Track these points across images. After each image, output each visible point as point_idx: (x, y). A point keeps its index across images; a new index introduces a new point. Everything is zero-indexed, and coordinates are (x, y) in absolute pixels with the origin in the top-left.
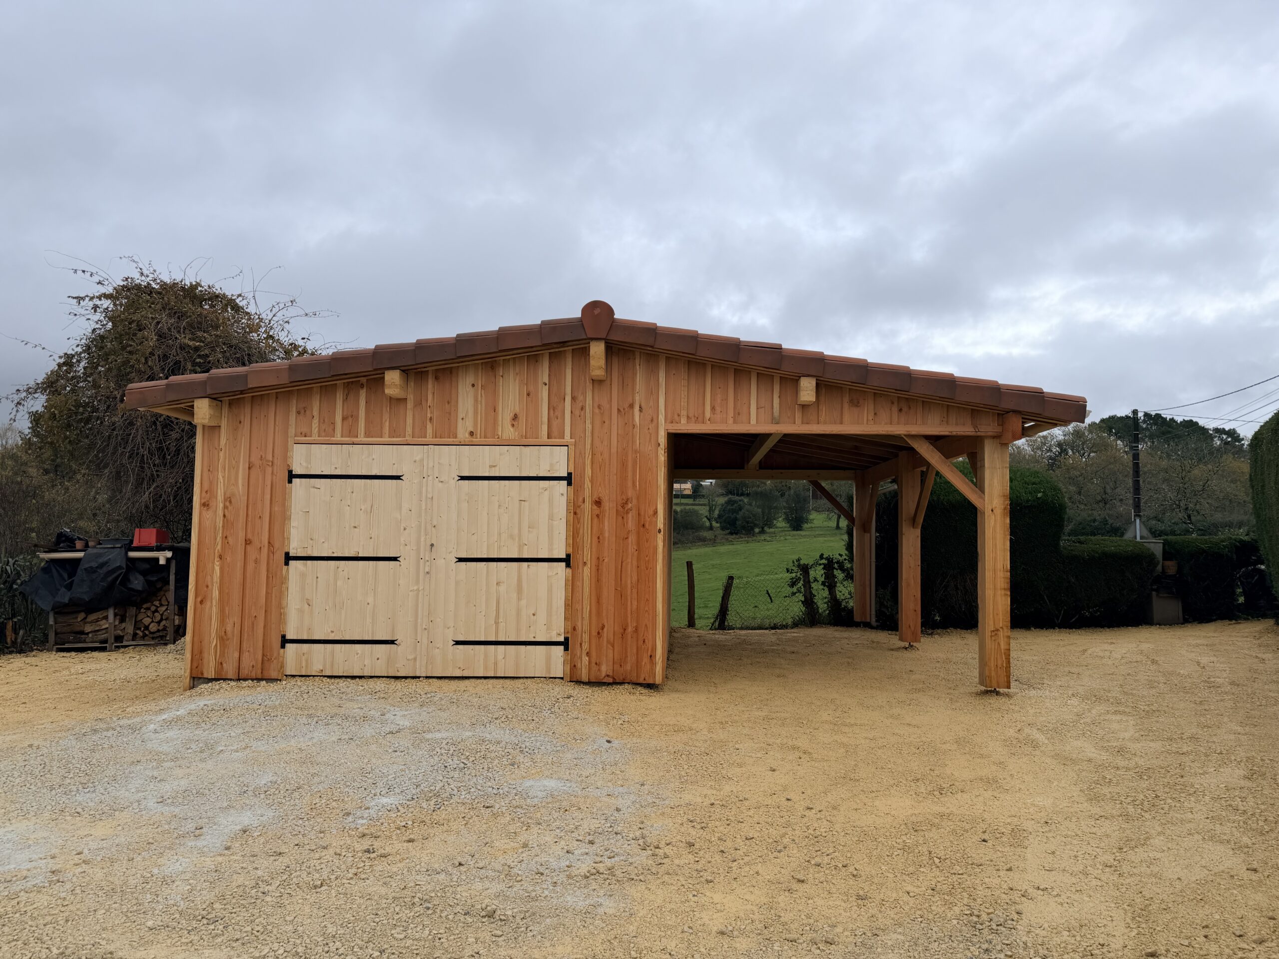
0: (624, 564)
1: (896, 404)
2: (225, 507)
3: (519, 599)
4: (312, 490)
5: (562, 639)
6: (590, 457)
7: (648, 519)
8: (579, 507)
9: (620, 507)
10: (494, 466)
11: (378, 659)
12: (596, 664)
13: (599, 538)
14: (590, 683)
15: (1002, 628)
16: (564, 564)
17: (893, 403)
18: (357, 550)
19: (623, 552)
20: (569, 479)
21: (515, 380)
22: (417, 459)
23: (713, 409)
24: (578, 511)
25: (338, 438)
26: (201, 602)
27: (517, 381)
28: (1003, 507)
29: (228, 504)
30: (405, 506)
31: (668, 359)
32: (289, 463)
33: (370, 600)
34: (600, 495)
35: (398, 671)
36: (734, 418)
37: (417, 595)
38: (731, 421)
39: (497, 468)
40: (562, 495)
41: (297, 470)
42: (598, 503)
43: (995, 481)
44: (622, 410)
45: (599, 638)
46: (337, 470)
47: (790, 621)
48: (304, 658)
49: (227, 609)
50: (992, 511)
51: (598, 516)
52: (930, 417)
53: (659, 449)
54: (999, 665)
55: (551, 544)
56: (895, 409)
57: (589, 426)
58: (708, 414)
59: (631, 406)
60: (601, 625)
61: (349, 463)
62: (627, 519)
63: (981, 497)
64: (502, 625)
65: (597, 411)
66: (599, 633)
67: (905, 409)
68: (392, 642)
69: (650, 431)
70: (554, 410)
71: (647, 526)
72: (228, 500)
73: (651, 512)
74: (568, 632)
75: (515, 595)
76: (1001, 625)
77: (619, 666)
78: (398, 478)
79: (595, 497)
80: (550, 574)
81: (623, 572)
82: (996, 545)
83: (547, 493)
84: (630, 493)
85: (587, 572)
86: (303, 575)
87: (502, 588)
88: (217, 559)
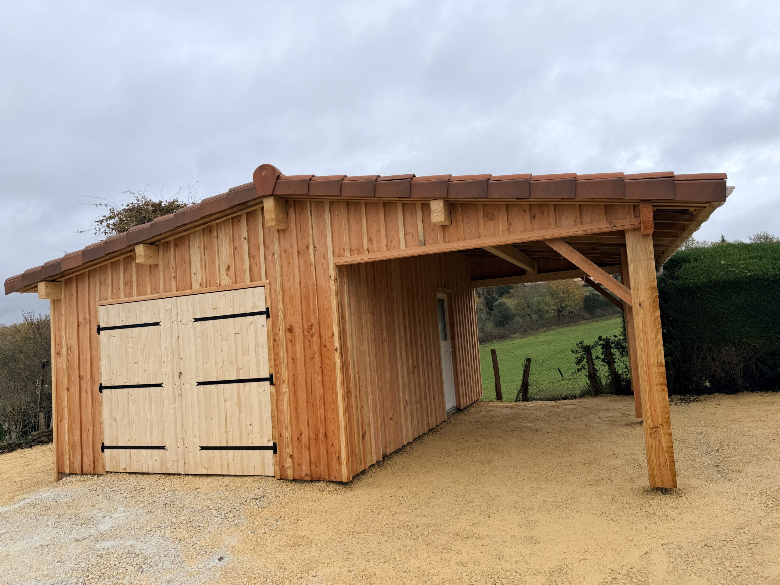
0: (313, 379)
1: (528, 211)
2: (68, 355)
3: (240, 413)
4: (111, 337)
5: (271, 444)
6: (281, 293)
7: (328, 340)
8: (277, 334)
9: (306, 333)
10: (216, 308)
11: (156, 460)
12: (298, 464)
13: (293, 359)
14: (294, 480)
15: (661, 425)
16: (268, 383)
17: (525, 211)
18: (138, 380)
19: (311, 369)
20: (267, 313)
21: (226, 239)
22: (168, 308)
23: (370, 240)
24: (276, 338)
25: (122, 299)
26: (61, 421)
27: (227, 239)
28: (651, 300)
29: (69, 352)
30: (163, 345)
31: (331, 203)
32: (98, 320)
33: (148, 417)
34: (292, 324)
35: (168, 470)
36: (387, 245)
37: (175, 412)
38: (384, 249)
39: (218, 310)
40: (263, 326)
41: (102, 325)
42: (291, 330)
43: (641, 274)
44: (302, 251)
45: (299, 442)
46: (123, 322)
47: (578, 392)
48: (115, 459)
49: (74, 425)
50: (640, 305)
51: (291, 341)
52: (563, 219)
53: (331, 280)
54: (662, 463)
55: (258, 367)
56: (527, 216)
57: (278, 268)
58: (366, 246)
59: (307, 247)
60: (299, 432)
61: (129, 317)
62: (313, 342)
63: (627, 292)
64: (230, 434)
65: (284, 255)
66: (298, 439)
67: (538, 215)
68: (163, 448)
69: (324, 266)
70: (254, 259)
71: (328, 345)
72: (69, 349)
73: (330, 334)
74: (275, 439)
75: (237, 410)
76: (660, 422)
77: (315, 466)
78: (157, 324)
79: (288, 326)
80: (259, 391)
81: (313, 386)
82: (647, 339)
83: (252, 326)
84: (313, 320)
85: (285, 388)
86: (111, 400)
87: (228, 404)
88: (66, 391)
